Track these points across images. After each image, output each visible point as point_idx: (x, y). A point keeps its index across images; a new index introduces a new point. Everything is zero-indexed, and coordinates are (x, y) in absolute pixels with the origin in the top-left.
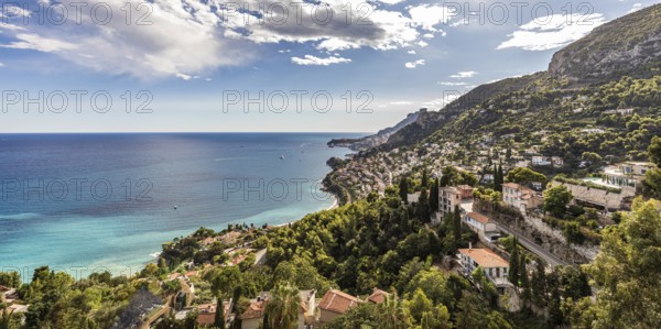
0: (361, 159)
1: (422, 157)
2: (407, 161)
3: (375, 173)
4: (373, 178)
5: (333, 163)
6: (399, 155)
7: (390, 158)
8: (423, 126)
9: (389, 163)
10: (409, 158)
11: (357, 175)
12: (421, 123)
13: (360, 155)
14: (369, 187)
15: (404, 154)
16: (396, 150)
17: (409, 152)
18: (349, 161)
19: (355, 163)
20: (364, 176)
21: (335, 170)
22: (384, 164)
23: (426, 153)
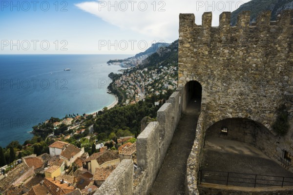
0: (128, 75)
1: (159, 74)
2: (152, 77)
3: (136, 83)
4: (134, 86)
5: (112, 76)
6: (148, 72)
7: (143, 75)
8: (160, 54)
9: (142, 77)
10: (153, 74)
11: (126, 84)
12: (159, 53)
13: (127, 72)
14: (133, 91)
15: (150, 72)
16: (146, 70)
17: (153, 71)
18: (121, 75)
19: (124, 76)
20: (130, 84)
21: (114, 81)
22: (140, 78)
23: (161, 72)
